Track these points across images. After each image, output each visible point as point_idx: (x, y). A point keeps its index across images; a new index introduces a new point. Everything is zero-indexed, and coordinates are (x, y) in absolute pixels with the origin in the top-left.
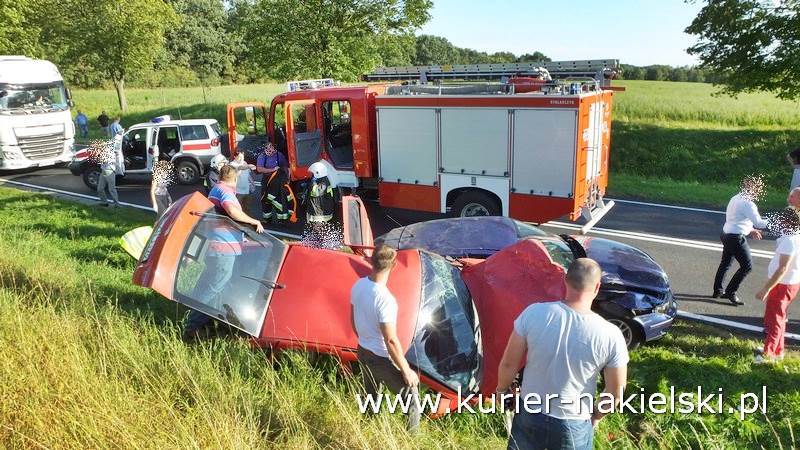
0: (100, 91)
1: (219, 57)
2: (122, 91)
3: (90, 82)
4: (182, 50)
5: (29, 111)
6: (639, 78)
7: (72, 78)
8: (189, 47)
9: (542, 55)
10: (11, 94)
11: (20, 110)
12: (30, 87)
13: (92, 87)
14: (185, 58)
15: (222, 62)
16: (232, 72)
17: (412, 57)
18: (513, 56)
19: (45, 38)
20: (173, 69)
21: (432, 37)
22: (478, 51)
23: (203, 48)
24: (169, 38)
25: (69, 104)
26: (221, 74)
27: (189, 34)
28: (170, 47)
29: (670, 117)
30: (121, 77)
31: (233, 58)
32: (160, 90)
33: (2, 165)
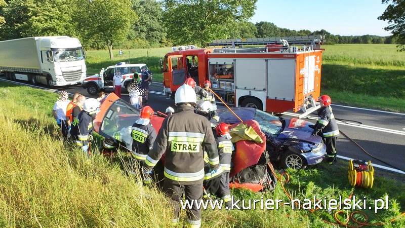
0: (104, 50)
1: (159, 34)
2: (111, 50)
3: (100, 47)
4: (142, 31)
5: (67, 60)
6: (381, 43)
7: (92, 45)
8: (145, 29)
9: (325, 31)
10: (60, 53)
11: (64, 60)
12: (68, 50)
13: (100, 48)
14: (143, 35)
15: (161, 36)
16: (166, 42)
17: (255, 33)
18: (310, 32)
19: (79, 27)
20: (137, 40)
21: (266, 23)
22: (291, 30)
23: (152, 30)
24: (136, 25)
25: (84, 57)
26: (160, 42)
27: (145, 23)
28: (136, 30)
29: (378, 63)
30: (111, 44)
31: (166, 34)
32: (130, 50)
33: (56, 84)
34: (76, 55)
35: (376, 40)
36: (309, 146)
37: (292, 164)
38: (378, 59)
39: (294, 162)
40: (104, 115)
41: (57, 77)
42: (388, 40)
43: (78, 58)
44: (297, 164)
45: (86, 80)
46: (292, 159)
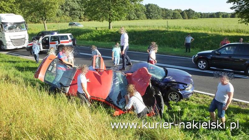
0: (40, 24)
1: (79, 12)
2: (46, 24)
3: (36, 21)
4: (66, 10)
5: (14, 31)
6: (228, 17)
7: (30, 20)
8: (69, 9)
9: (191, 10)
10: (9, 25)
11: (11, 31)
12: (15, 23)
13: (37, 23)
14: (68, 13)
15: (80, 14)
16: (83, 18)
17: (145, 12)
18: (181, 10)
19: (21, 7)
20: (64, 16)
21: (152, 4)
22: (168, 9)
23: (74, 9)
24: (62, 6)
25: (27, 29)
26: (80, 18)
27: (69, 4)
28: (62, 9)
29: (226, 31)
30: (45, 20)
31: (84, 13)
32: (59, 24)
33: (6, 48)
34: (21, 28)
35: (225, 16)
36: (183, 86)
37: (173, 98)
38: (226, 28)
39: (174, 97)
40: (47, 69)
41: (7, 43)
42: (233, 16)
43: (22, 29)
44: (176, 98)
45: (29, 45)
46: (172, 95)
